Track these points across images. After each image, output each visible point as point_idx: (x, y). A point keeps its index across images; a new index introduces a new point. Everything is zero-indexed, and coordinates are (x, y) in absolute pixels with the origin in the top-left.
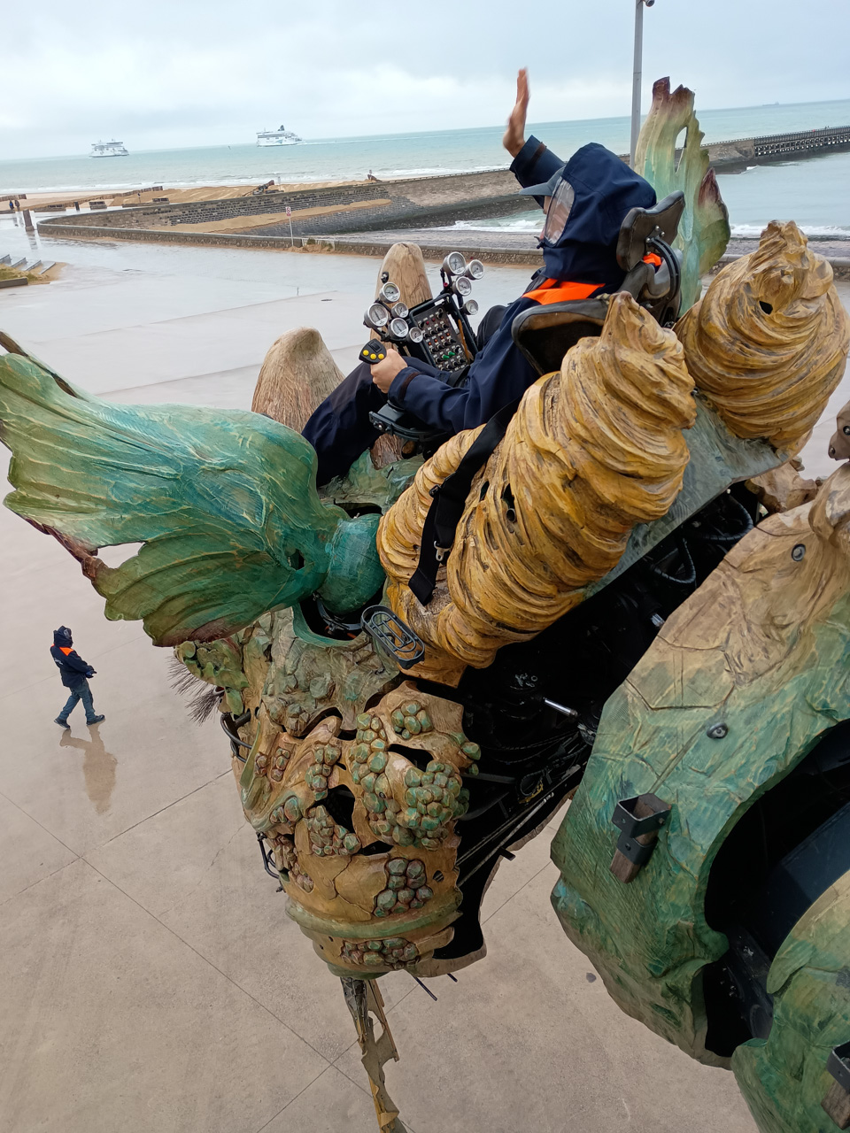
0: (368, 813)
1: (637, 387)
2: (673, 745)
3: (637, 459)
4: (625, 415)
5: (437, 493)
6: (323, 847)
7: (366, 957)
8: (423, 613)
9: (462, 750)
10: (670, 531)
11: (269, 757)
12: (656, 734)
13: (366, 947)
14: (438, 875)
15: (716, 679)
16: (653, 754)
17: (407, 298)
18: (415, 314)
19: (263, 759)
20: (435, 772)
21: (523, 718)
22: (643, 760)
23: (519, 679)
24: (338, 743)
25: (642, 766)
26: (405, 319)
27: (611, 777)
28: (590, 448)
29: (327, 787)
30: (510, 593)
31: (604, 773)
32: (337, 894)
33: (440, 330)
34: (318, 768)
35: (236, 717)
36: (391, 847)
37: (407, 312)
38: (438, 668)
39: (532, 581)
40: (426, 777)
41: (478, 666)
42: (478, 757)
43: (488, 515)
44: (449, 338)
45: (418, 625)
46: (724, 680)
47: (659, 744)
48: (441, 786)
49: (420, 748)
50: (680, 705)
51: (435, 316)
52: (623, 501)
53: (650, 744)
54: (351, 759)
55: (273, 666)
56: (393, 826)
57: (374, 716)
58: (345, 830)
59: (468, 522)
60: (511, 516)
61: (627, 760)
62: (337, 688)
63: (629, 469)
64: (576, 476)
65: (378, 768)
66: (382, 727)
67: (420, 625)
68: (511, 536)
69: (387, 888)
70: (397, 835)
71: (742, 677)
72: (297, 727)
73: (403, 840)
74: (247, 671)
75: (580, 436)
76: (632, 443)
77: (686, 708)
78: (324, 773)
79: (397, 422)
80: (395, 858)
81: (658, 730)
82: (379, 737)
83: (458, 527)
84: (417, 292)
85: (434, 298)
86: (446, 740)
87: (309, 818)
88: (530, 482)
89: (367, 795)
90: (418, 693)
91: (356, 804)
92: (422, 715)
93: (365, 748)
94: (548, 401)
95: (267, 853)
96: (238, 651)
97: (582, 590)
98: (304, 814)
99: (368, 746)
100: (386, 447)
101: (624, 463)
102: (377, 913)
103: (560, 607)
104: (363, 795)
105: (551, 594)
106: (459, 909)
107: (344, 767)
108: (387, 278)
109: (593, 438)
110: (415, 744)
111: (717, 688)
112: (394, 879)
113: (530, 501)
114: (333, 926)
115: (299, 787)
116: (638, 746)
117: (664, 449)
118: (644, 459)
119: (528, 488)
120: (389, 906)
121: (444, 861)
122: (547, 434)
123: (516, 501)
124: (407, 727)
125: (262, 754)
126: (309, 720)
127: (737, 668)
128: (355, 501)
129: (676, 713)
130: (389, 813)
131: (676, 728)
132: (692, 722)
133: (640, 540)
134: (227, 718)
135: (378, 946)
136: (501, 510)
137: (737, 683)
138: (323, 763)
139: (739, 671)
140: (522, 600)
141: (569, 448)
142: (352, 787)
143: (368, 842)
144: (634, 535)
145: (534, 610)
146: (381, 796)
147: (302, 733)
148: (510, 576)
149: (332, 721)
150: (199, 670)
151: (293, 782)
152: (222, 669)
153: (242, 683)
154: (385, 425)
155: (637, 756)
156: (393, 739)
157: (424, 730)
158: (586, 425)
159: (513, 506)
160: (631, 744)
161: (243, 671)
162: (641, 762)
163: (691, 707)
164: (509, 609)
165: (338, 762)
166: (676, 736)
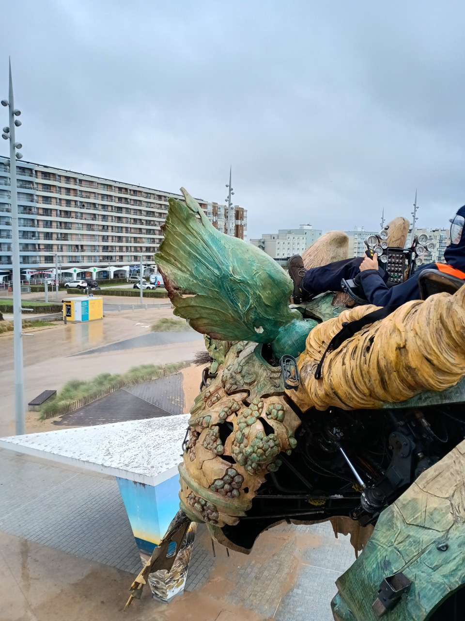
0: (234, 440)
1: (454, 324)
2: (416, 547)
3: (436, 355)
4: (442, 333)
5: (345, 326)
6: (208, 444)
7: (196, 505)
8: (308, 371)
9: (288, 440)
10: (440, 403)
11: (211, 395)
12: (407, 539)
13: (199, 500)
14: (246, 490)
15: (444, 516)
16: (404, 549)
17: (391, 242)
18: (390, 250)
19: (209, 394)
20: (271, 439)
21: (326, 449)
22: (399, 551)
23: (335, 430)
24: (241, 404)
25: (398, 555)
26: (384, 250)
27: (379, 556)
28: (417, 337)
29: (225, 419)
30: (347, 382)
31: (375, 552)
32: (201, 468)
33: (398, 263)
34: (226, 409)
35: (211, 373)
36: (235, 463)
37: (386, 247)
38: (301, 398)
39: (361, 383)
40: (265, 438)
41: (317, 408)
42: (294, 447)
43: (359, 343)
44: (400, 269)
45: (303, 374)
46: (449, 518)
47: (409, 545)
48: (269, 446)
49: (272, 426)
50: (423, 526)
51: (399, 256)
52: (419, 370)
53: (403, 543)
54: (242, 413)
55: (237, 359)
56: (240, 452)
57: (262, 401)
58: (221, 443)
59: (350, 342)
60: (368, 349)
61: (390, 549)
62: (256, 383)
63: (429, 357)
64: (404, 347)
65: (250, 422)
66: (262, 408)
67: (304, 375)
68: (363, 357)
69: (222, 479)
70: (240, 457)
71: (459, 519)
72: (230, 388)
73: (241, 461)
74: (227, 357)
75: (415, 330)
76: (437, 347)
77: (426, 528)
78: (228, 413)
79: (351, 288)
80: (234, 469)
81: (408, 536)
82: (258, 411)
83: (344, 342)
84: (397, 242)
85: (404, 249)
86: (284, 430)
87: (210, 429)
88: (383, 338)
89: (239, 432)
90: (286, 403)
91: (232, 433)
92: (281, 413)
93: (250, 412)
94: (414, 310)
95: (186, 440)
96: (228, 346)
97: (382, 403)
98: (210, 426)
99: (251, 411)
100: (342, 297)
101: (429, 353)
102: (211, 487)
103: (367, 403)
104: (237, 431)
105: (366, 394)
106: (246, 512)
107: (237, 415)
108: (387, 229)
109: (421, 334)
110: (271, 423)
111: (445, 522)
112: (227, 477)
113: (379, 346)
114: (192, 482)
115: (215, 414)
116: (397, 542)
117: (453, 360)
118: (439, 357)
119: (381, 340)
120: (218, 487)
121: (253, 485)
122: (403, 322)
123: (373, 343)
124: (272, 414)
125: (210, 392)
126: (236, 389)
127: (457, 513)
128: (314, 313)
129: (420, 530)
130: (242, 445)
131: (419, 538)
132: (429, 537)
133: (423, 398)
134: (207, 370)
135: (203, 503)
136: (365, 344)
137: (455, 522)
138: (230, 408)
139: (458, 515)
140: (351, 388)
141: (409, 334)
142: (235, 425)
143: (227, 453)
144: (422, 394)
145: (354, 396)
146: (243, 434)
147: (229, 393)
148: (352, 374)
149: (245, 395)
150: (208, 345)
151: (214, 410)
152: (218, 350)
153: (222, 361)
154: (345, 286)
155: (395, 548)
156: (263, 415)
157: (278, 419)
158: (421, 326)
159: (371, 345)
160: (393, 541)
161: (225, 356)
162: (397, 552)
163: (429, 529)
164: (343, 389)
165: (236, 412)
166: (419, 542)
